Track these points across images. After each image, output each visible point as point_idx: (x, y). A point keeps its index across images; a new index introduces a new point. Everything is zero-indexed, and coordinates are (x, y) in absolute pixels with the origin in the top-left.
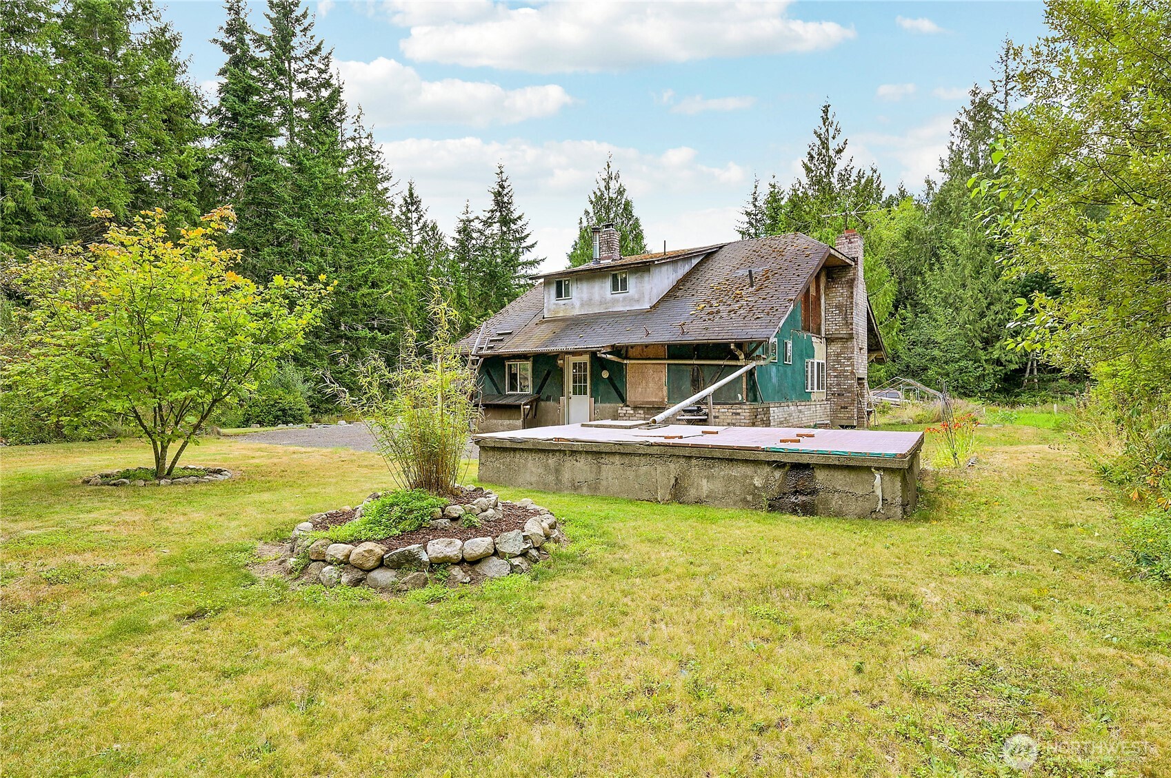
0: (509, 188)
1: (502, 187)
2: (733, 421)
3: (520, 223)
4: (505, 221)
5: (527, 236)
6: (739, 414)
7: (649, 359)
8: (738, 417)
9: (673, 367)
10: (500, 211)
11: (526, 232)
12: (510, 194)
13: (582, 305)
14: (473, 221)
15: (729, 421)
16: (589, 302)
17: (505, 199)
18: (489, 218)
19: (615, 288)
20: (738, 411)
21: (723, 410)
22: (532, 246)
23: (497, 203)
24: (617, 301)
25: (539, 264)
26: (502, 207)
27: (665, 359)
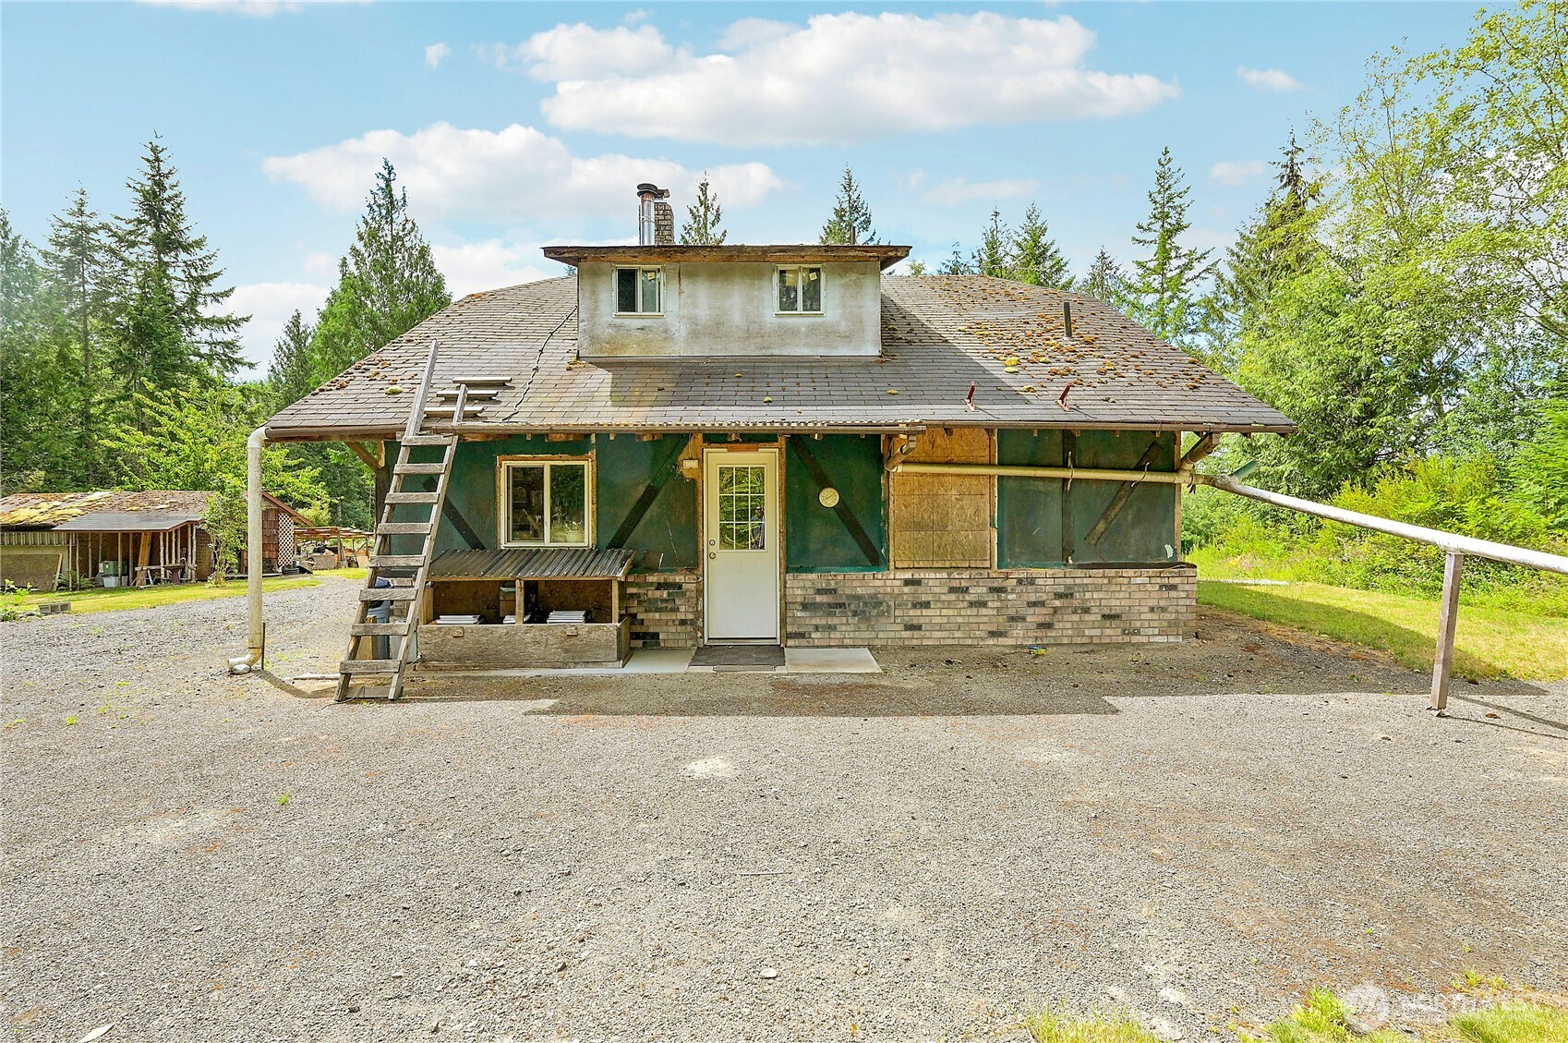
0: (176, 191)
1: (160, 185)
2: (1162, 603)
3: (199, 253)
4: (167, 243)
5: (216, 275)
6: (1174, 587)
7: (949, 463)
8: (1173, 594)
9: (1013, 484)
10: (157, 226)
11: (211, 270)
12: (178, 200)
13: (695, 334)
14: (95, 231)
15: (1153, 603)
16: (716, 328)
17: (168, 208)
18: (130, 233)
19: (787, 301)
20: (1172, 581)
21: (1139, 580)
22: (226, 294)
23: (150, 211)
24: (793, 333)
25: (238, 325)
26: (161, 220)
27: (990, 465)
